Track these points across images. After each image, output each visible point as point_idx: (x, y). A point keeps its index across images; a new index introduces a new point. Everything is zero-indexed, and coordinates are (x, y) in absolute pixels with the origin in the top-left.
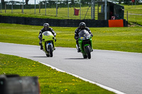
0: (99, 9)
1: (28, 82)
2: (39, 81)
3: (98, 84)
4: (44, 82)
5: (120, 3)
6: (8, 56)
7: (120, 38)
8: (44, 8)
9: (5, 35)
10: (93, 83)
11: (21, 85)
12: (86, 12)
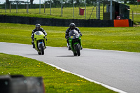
0: (104, 9)
1: (33, 82)
2: (44, 81)
3: (103, 85)
4: (49, 83)
5: (125, 3)
6: (12, 56)
7: (125, 38)
8: (49, 7)
9: (9, 34)
10: (99, 83)
11: (26, 86)
12: (91, 12)
